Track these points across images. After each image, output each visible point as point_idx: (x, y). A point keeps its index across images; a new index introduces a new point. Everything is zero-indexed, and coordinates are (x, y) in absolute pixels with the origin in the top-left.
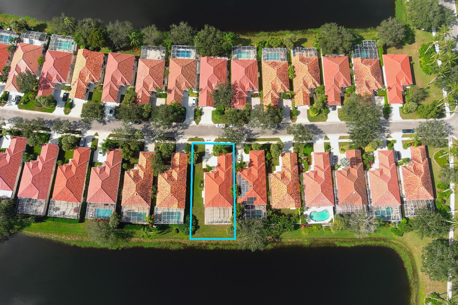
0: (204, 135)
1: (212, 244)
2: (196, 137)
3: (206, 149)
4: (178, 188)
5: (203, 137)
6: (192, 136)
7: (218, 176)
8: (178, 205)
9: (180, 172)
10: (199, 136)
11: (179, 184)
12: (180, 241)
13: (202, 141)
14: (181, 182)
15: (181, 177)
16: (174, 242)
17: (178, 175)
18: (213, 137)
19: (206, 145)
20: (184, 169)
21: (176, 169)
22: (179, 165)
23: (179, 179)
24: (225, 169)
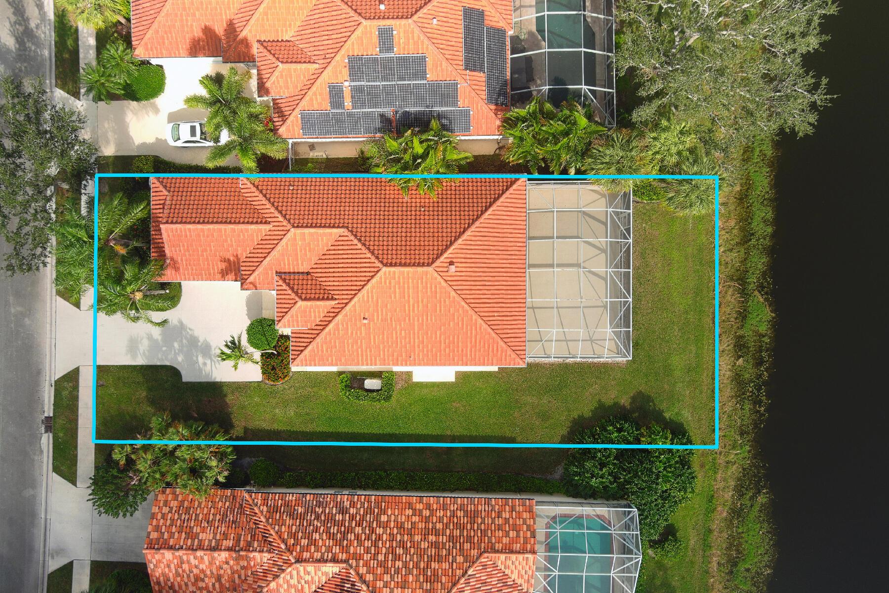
1: (743, 316)
2: (49, 424)
3: (130, 362)
4: (397, 558)
5: (50, 377)
6: (42, 452)
7: (308, 273)
8: (512, 552)
9: (283, 541)
10: (43, 405)
11: (367, 551)
12: (723, 512)
13: (76, 387)
14: (357, 537)
15: (316, 536)
16: (729, 548)
17: (306, 555)
18: (48, 314)
19: (101, 362)
20: (259, 515)
21: (265, 572)
22: (229, 549)
23: (336, 549)
24: (266, 223)
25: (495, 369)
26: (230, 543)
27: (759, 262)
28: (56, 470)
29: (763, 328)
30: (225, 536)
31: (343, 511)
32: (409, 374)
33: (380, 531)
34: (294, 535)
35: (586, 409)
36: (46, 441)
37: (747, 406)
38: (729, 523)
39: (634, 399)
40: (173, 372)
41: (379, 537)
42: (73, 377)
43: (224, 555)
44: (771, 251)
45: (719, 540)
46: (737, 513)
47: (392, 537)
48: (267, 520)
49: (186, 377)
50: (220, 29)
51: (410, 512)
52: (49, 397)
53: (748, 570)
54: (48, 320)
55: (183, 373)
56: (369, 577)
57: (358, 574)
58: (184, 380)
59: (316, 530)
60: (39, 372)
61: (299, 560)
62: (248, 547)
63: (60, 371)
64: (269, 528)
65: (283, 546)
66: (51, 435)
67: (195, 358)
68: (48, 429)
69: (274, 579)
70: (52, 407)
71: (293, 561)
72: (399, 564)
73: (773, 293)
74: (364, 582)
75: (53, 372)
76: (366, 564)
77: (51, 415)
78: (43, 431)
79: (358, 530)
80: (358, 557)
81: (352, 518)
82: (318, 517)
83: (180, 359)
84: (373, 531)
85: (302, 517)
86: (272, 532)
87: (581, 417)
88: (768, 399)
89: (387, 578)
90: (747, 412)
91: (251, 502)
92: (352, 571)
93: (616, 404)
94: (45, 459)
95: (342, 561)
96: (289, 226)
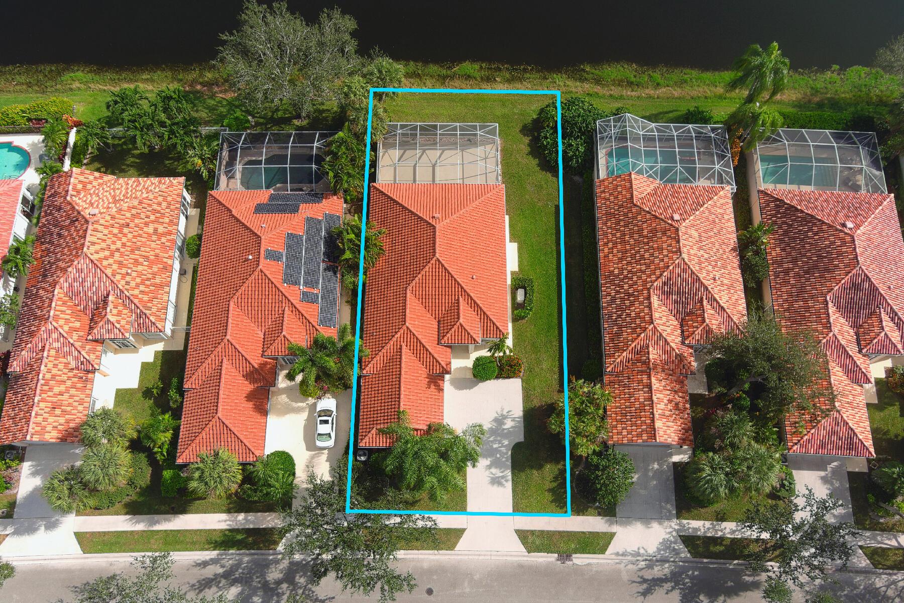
0: (521, 572)
1: (468, 77)
2: (565, 556)
3: (509, 485)
4: (642, 257)
5: (524, 556)
6: (589, 564)
7: (439, 322)
8: (631, 187)
9: (638, 336)
10: (549, 563)
11: (640, 278)
12: (597, 89)
13: (532, 532)
14: (631, 286)
15: (633, 314)
16: (622, 86)
17: (647, 318)
18: (470, 557)
19: (510, 510)
20: (622, 357)
21: (665, 352)
22: (649, 378)
23: (641, 298)
24: (401, 349)
25: (507, 218)
26: (645, 377)
27: (433, 68)
28: (603, 550)
29: (476, 66)
30: (640, 382)
31: (613, 300)
32: (513, 273)
33: (625, 272)
34: (634, 329)
35: (533, 162)
36: (580, 560)
37: (528, 75)
38: (603, 86)
39: (525, 135)
40: (517, 449)
41: (629, 272)
42: (523, 535)
43: (653, 380)
44: (426, 62)
45: (616, 91)
46: (598, 81)
47: (629, 263)
48: (625, 350)
49: (521, 438)
50: (249, 387)
51: (611, 256)
52: (542, 557)
53: (635, 76)
54: (477, 557)
55: (517, 440)
56: (658, 272)
57: (656, 280)
58: (522, 440)
59: (629, 315)
60: (521, 566)
61: (651, 322)
62: (646, 363)
63: (518, 547)
64: (630, 348)
65: (642, 335)
66: (574, 556)
67: (505, 431)
68: (568, 557)
69: (668, 344)
70: (550, 554)
71: (652, 326)
72: (647, 255)
73: (453, 62)
74: (661, 275)
75: (520, 554)
76: (649, 276)
77: (556, 555)
78: (571, 563)
79: (626, 287)
80: (645, 282)
81: (618, 292)
82: (619, 316)
83: (506, 442)
84: (626, 277)
85: (620, 327)
86: (633, 345)
87: (539, 165)
88: (523, 64)
89: (657, 261)
90: (532, 76)
91: (613, 366)
92: (655, 284)
93: (529, 145)
94: (595, 561)
95: (649, 293)
96: (404, 327)
